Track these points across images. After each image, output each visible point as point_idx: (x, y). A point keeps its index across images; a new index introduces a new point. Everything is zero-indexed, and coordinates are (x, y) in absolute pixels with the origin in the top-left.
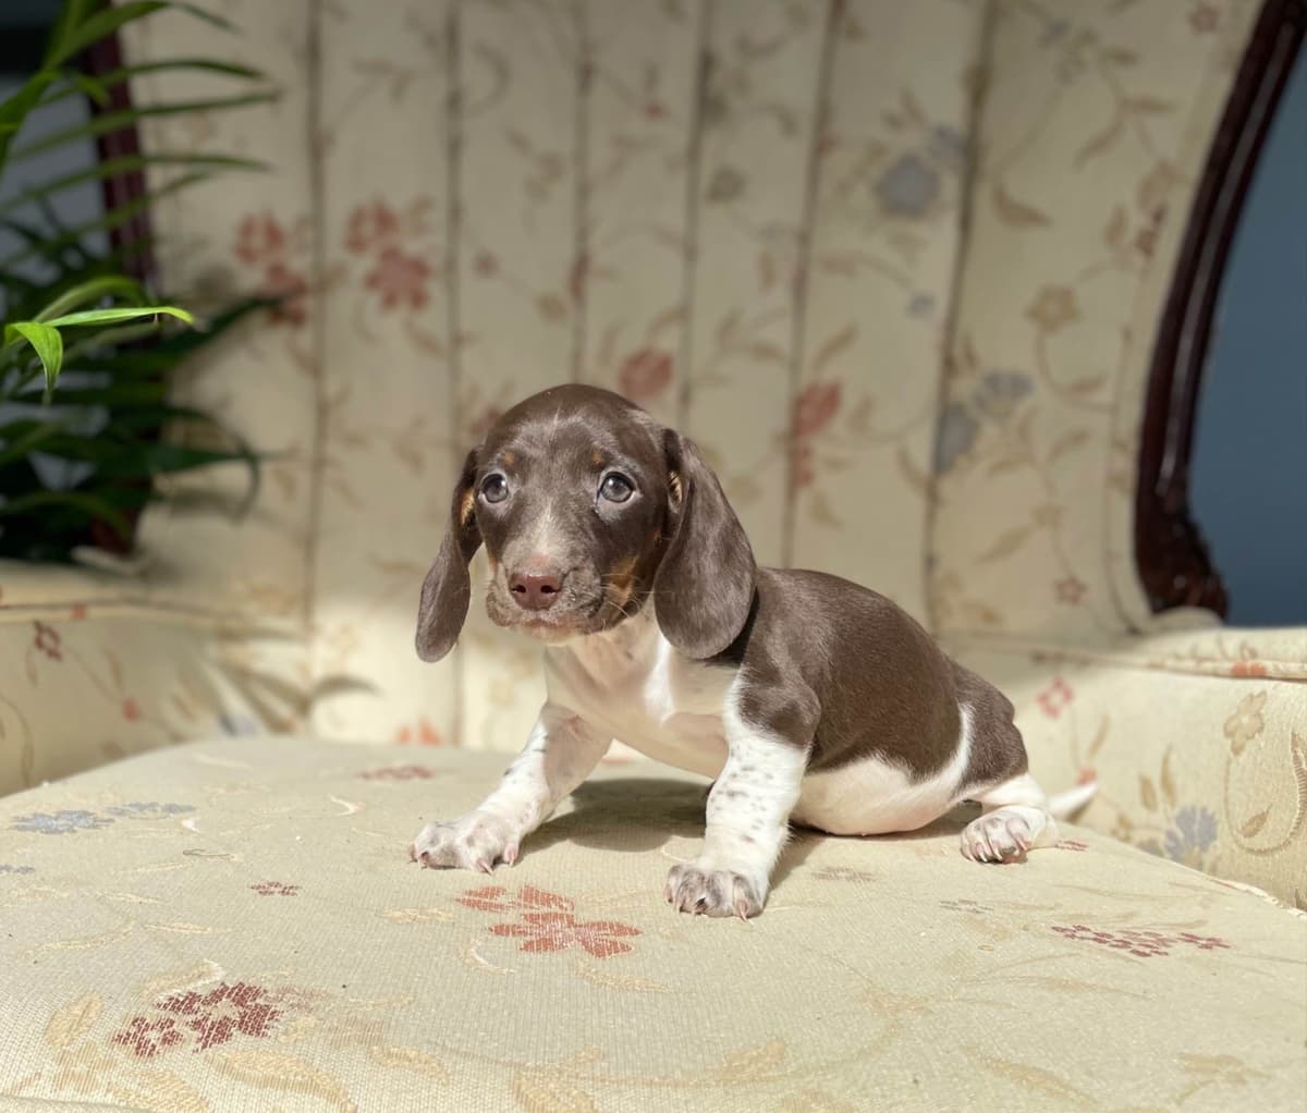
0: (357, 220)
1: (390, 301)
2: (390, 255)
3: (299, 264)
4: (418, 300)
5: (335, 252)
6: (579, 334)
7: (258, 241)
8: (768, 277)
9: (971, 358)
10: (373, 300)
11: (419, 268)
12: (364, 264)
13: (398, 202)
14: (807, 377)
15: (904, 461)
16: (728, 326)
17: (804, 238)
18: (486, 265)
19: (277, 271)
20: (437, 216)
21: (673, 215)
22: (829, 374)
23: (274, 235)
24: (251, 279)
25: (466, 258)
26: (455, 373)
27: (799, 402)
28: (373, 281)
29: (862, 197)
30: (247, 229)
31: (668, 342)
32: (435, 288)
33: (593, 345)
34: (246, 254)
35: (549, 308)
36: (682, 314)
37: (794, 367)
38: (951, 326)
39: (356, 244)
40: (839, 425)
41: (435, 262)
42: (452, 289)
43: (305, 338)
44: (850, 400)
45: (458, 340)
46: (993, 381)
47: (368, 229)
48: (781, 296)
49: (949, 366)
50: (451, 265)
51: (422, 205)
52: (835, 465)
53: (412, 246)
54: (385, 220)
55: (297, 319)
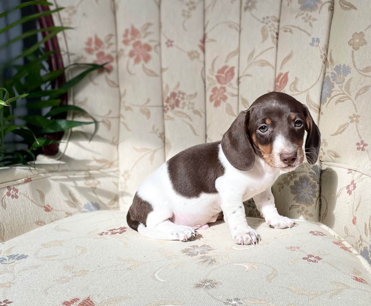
0: (126, 33)
4: (147, 58)
6: (205, 63)
7: (93, 46)
12: (129, 49)
13: (139, 26)
23: (99, 43)
26: (161, 81)
30: (89, 42)
34: (89, 50)
36: (238, 52)
38: (327, 48)
45: (162, 70)
47: (129, 37)
50: (159, 45)
51: (148, 25)
54: (135, 32)
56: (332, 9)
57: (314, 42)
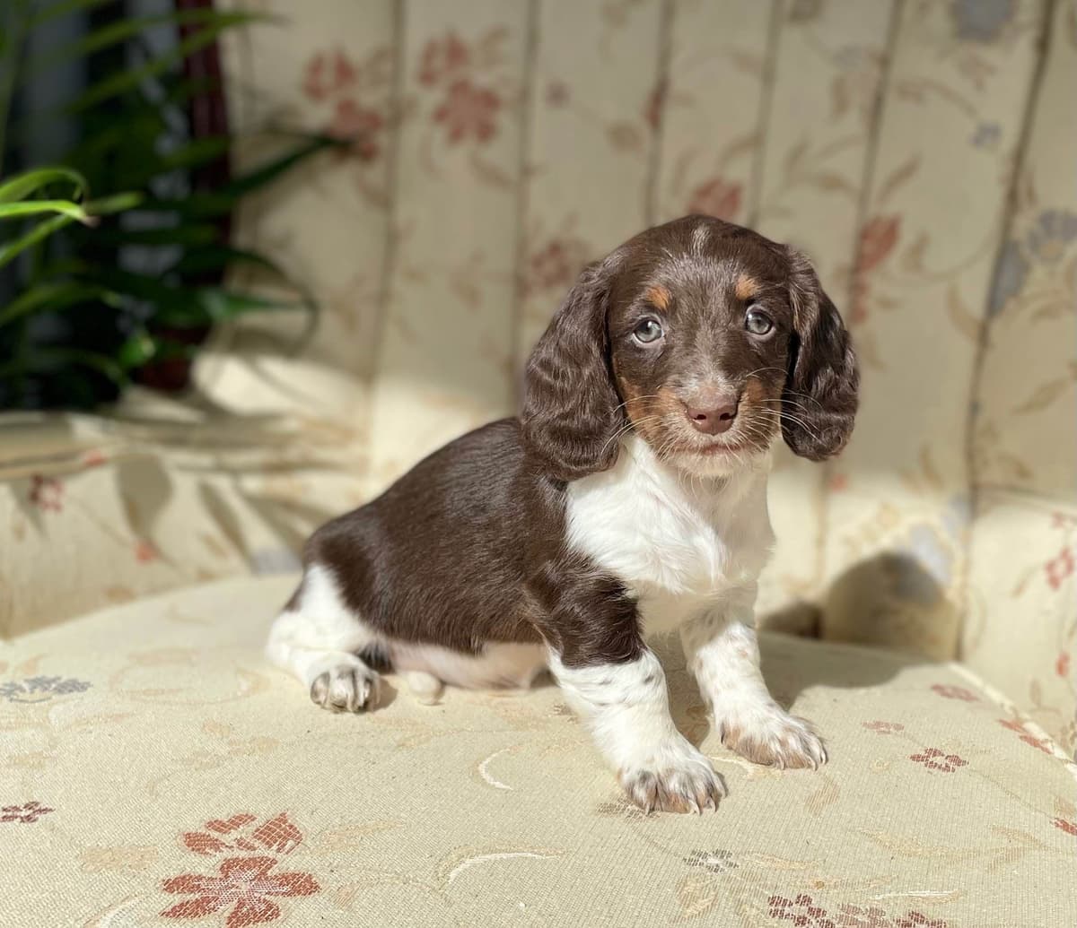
0: (429, 53)
1: (456, 135)
2: (460, 88)
3: (369, 98)
4: (486, 132)
5: (410, 86)
6: (654, 162)
7: (328, 78)
8: (841, 105)
9: (1031, 194)
10: (439, 134)
11: (490, 100)
12: (432, 98)
13: (470, 34)
14: (874, 209)
15: (953, 301)
16: (796, 155)
17: (884, 62)
18: (558, 95)
19: (347, 108)
20: (513, 47)
21: (753, 40)
22: (890, 209)
23: (345, 71)
24: (318, 116)
25: (540, 87)
26: (522, 206)
27: (864, 234)
28: (441, 115)
29: (939, 21)
30: (316, 66)
31: (738, 171)
32: (505, 121)
33: (666, 174)
34: (315, 92)
35: (621, 136)
36: (755, 142)
37: (863, 198)
38: (1019, 157)
39: (427, 78)
40: (894, 261)
41: (506, 93)
42: (524, 121)
43: (375, 174)
44: (907, 237)
45: (526, 171)
46: (1047, 219)
47: (439, 62)
48: (853, 123)
49: (1013, 200)
50: (524, 95)
51: (498, 34)
52: (887, 304)
53: (482, 78)
54: (456, 52)
55: (368, 155)
56: (1043, 45)
57: (986, 135)
